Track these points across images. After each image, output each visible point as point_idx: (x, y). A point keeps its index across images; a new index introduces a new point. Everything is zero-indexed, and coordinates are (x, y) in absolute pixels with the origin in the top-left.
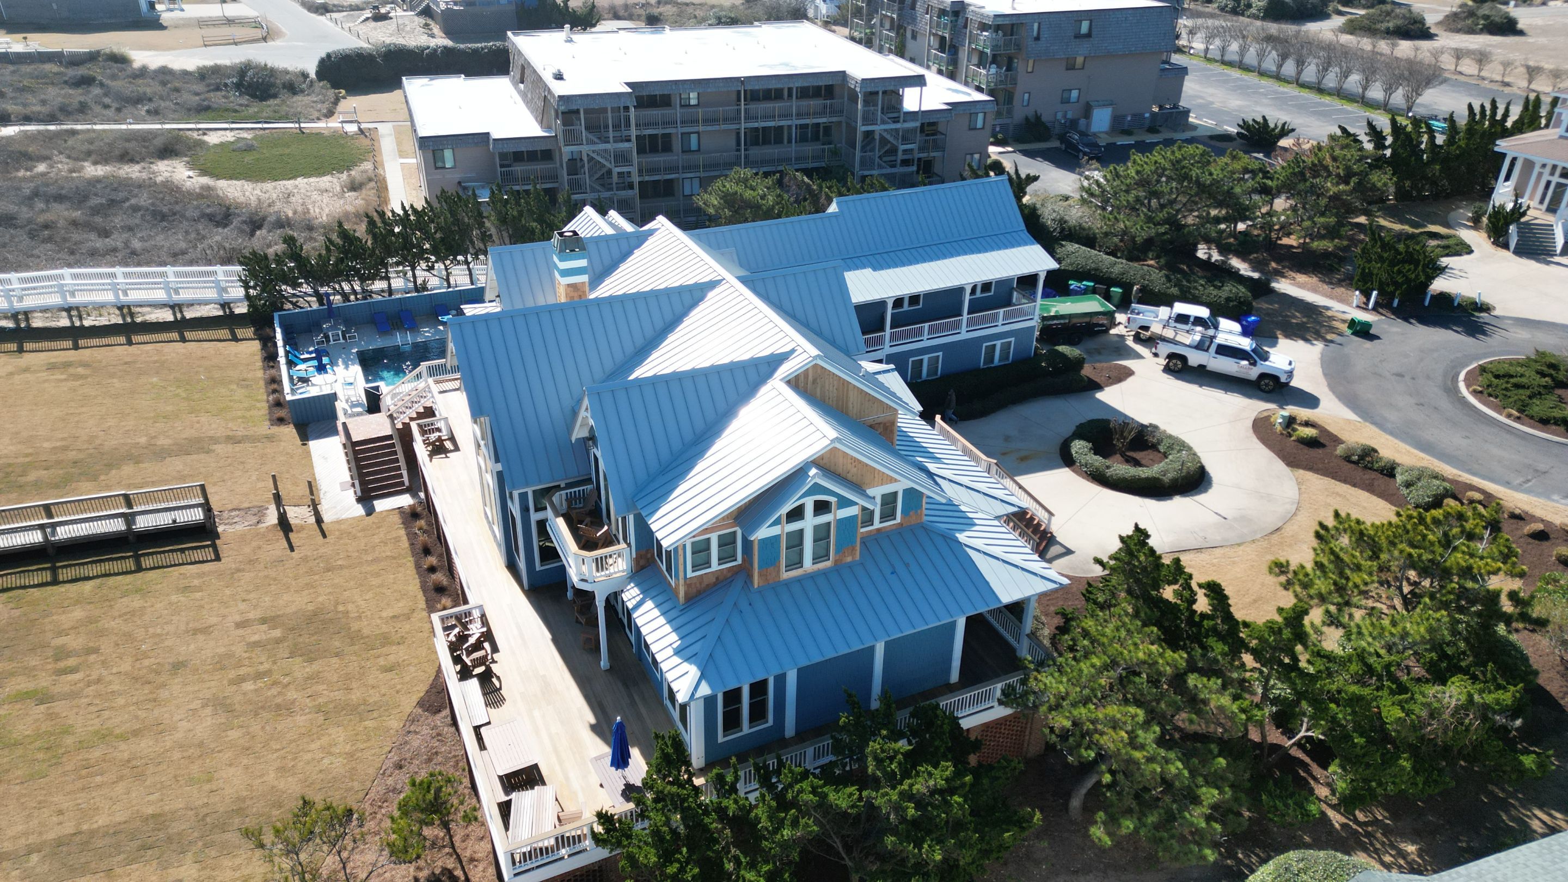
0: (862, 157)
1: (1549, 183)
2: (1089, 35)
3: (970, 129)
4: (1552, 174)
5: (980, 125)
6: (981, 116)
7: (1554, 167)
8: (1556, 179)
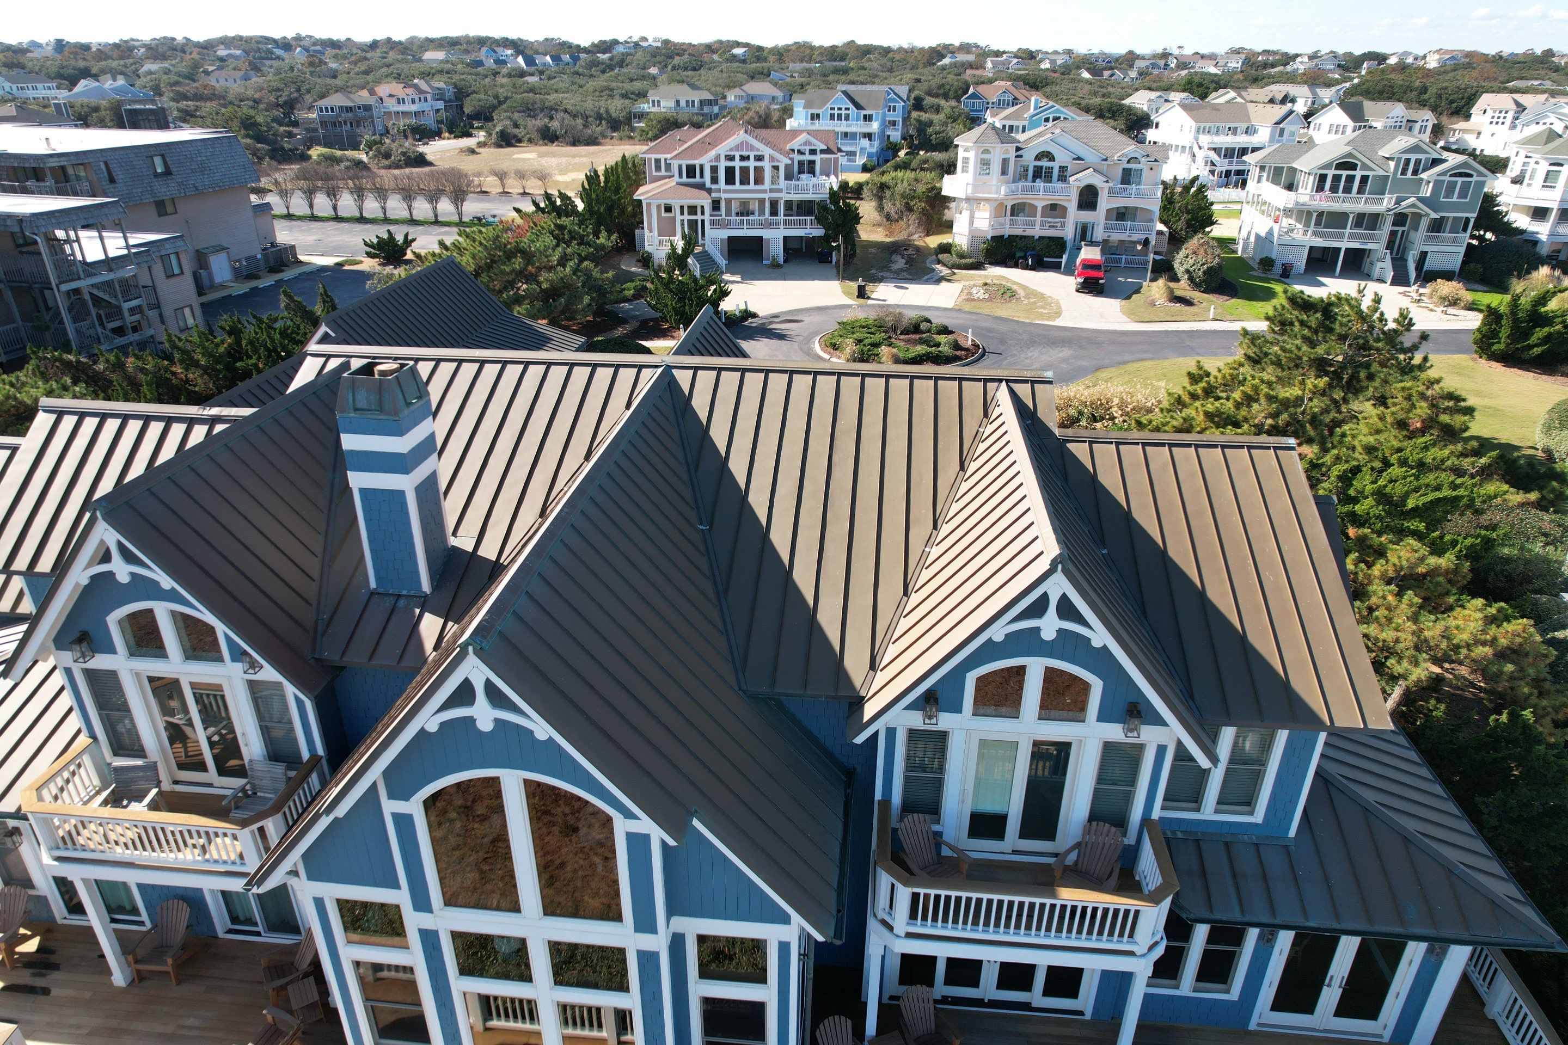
0: (78, 331)
1: (682, 221)
2: (168, 172)
3: (168, 277)
4: (682, 213)
5: (177, 271)
6: (173, 257)
7: (682, 207)
8: (686, 217)
